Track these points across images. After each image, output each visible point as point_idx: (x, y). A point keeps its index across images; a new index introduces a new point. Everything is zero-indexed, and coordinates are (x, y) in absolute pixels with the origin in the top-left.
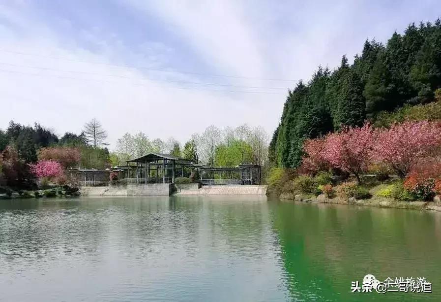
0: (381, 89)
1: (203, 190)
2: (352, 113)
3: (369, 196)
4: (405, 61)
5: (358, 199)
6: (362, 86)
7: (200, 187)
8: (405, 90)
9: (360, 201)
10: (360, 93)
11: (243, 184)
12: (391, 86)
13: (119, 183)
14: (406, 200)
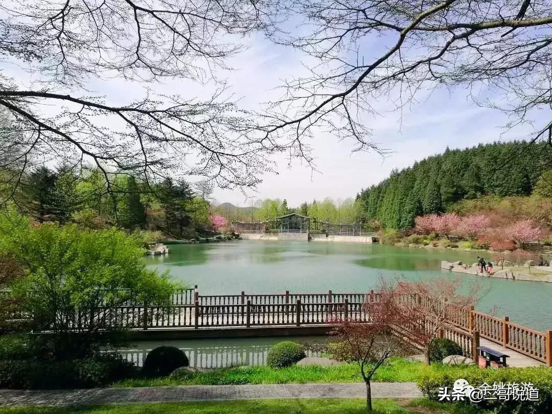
0: (451, 190)
1: (330, 239)
2: (435, 201)
3: (457, 247)
4: (459, 173)
5: (452, 248)
6: (439, 187)
7: (327, 236)
8: (462, 191)
9: (453, 249)
10: (439, 191)
11: (355, 235)
12: (455, 189)
13: (270, 232)
14: (477, 249)
